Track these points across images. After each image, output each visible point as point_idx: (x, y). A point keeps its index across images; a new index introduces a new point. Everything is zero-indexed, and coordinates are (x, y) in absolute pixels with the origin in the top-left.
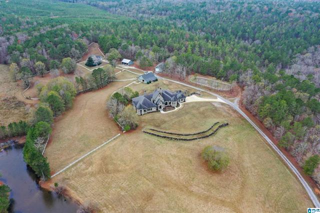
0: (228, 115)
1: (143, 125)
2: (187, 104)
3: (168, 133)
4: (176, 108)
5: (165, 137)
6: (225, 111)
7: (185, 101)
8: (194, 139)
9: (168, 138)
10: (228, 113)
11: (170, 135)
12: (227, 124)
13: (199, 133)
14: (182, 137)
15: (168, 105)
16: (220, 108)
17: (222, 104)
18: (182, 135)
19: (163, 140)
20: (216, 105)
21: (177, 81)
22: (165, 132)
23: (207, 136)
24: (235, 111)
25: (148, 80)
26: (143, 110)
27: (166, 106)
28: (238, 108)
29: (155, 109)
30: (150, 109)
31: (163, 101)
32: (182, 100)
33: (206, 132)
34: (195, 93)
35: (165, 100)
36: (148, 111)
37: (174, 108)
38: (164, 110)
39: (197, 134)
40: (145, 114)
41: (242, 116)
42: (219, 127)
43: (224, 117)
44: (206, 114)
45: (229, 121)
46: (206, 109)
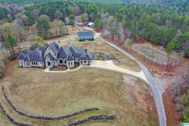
1: (7, 79)
4: (68, 70)
6: (131, 94)
7: (89, 65)
10: (135, 99)
15: (64, 64)
16: (129, 86)
17: (139, 81)
20: (126, 79)
21: (116, 44)
25: (82, 38)
26: (25, 62)
27: (61, 64)
28: (160, 94)
29: (41, 64)
30: (34, 63)
31: (55, 57)
32: (85, 62)
33: (53, 119)
34: (115, 59)
35: (58, 57)
36: (33, 64)
37: (67, 68)
38: (54, 68)
39: (35, 118)
40: (27, 67)
41: (156, 112)
42: (89, 118)
43: (120, 102)
44: (94, 89)
45: (122, 113)
46: (104, 82)
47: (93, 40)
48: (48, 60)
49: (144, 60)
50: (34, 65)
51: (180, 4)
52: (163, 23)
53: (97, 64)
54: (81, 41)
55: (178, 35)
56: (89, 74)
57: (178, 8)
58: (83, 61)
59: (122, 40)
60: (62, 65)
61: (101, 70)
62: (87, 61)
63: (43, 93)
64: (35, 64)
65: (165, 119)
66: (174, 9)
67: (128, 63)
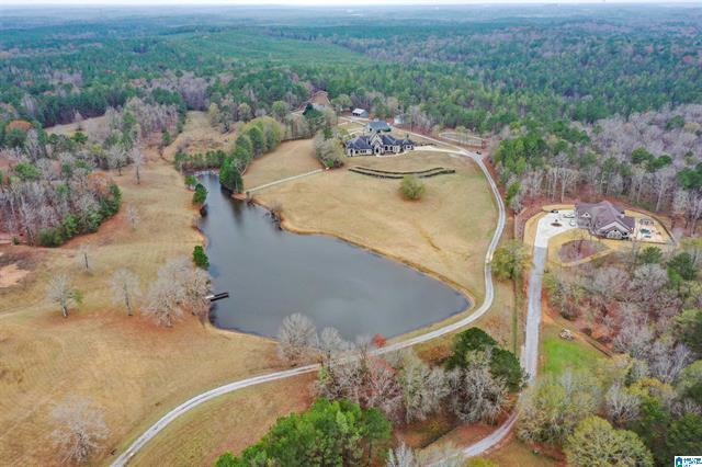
1: (350, 164)
2: (414, 152)
4: (397, 154)
5: (371, 174)
6: (460, 162)
7: (413, 149)
9: (374, 175)
10: (463, 163)
11: (377, 172)
12: (454, 172)
14: (389, 175)
15: (389, 150)
16: (456, 158)
17: (461, 156)
18: (391, 173)
19: (367, 177)
20: (451, 155)
22: (372, 170)
24: (474, 163)
26: (355, 151)
27: (386, 151)
28: (480, 161)
29: (370, 152)
34: (432, 144)
35: (384, 143)
37: (395, 153)
38: (382, 154)
40: (357, 156)
41: (480, 167)
42: (441, 172)
43: (454, 165)
44: (431, 161)
45: (459, 170)
46: (435, 158)
47: (389, 130)
48: (377, 146)
49: (459, 144)
50: (362, 153)
52: (468, 104)
53: (419, 149)
55: (488, 117)
56: (419, 155)
57: (482, 73)
58: (407, 146)
59: (427, 128)
60: (388, 152)
61: (426, 152)
65: (486, 169)
66: (477, 75)
67: (445, 146)
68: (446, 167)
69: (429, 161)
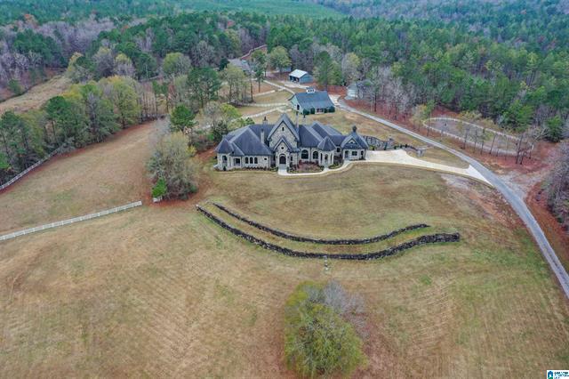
0: (474, 213)
1: (209, 192)
2: (366, 165)
3: (252, 224)
4: (326, 170)
5: (237, 232)
6: (471, 203)
7: (362, 158)
8: (313, 255)
9: (245, 236)
10: (479, 209)
11: (256, 229)
12: (456, 238)
13: (337, 242)
14: (281, 243)
15: (310, 158)
16: (460, 191)
17: (473, 182)
18: (285, 236)
19: (228, 240)
20: (450, 181)
21: (387, 119)
22: (244, 220)
23: (363, 258)
24: (505, 208)
25: (308, 106)
26: (232, 158)
27: (304, 160)
28: (521, 200)
29: (267, 162)
30: (251, 159)
31: (294, 145)
32: (354, 154)
33: (362, 242)
34: (406, 146)
35: (300, 144)
36: (247, 162)
37: (322, 168)
38: (292, 168)
39: (330, 242)
40: (235, 169)
41: (524, 225)
42: (419, 239)
43: (457, 215)
44: (400, 198)
45: (468, 230)
46: (411, 186)
47: (332, 110)
48: (282, 151)
50: (249, 165)
51: (489, 19)
53: (377, 157)
54: (306, 113)
56: (374, 174)
58: (350, 151)
59: (402, 109)
60: (307, 163)
61: (393, 167)
62: (359, 152)
63: (311, 210)
64: (251, 162)
65: (543, 234)
67: (435, 154)
68: (436, 222)
69: (393, 199)
